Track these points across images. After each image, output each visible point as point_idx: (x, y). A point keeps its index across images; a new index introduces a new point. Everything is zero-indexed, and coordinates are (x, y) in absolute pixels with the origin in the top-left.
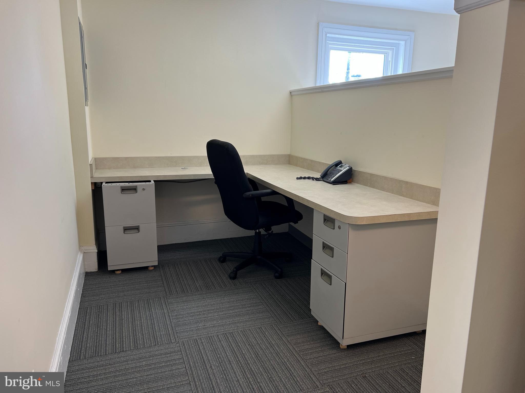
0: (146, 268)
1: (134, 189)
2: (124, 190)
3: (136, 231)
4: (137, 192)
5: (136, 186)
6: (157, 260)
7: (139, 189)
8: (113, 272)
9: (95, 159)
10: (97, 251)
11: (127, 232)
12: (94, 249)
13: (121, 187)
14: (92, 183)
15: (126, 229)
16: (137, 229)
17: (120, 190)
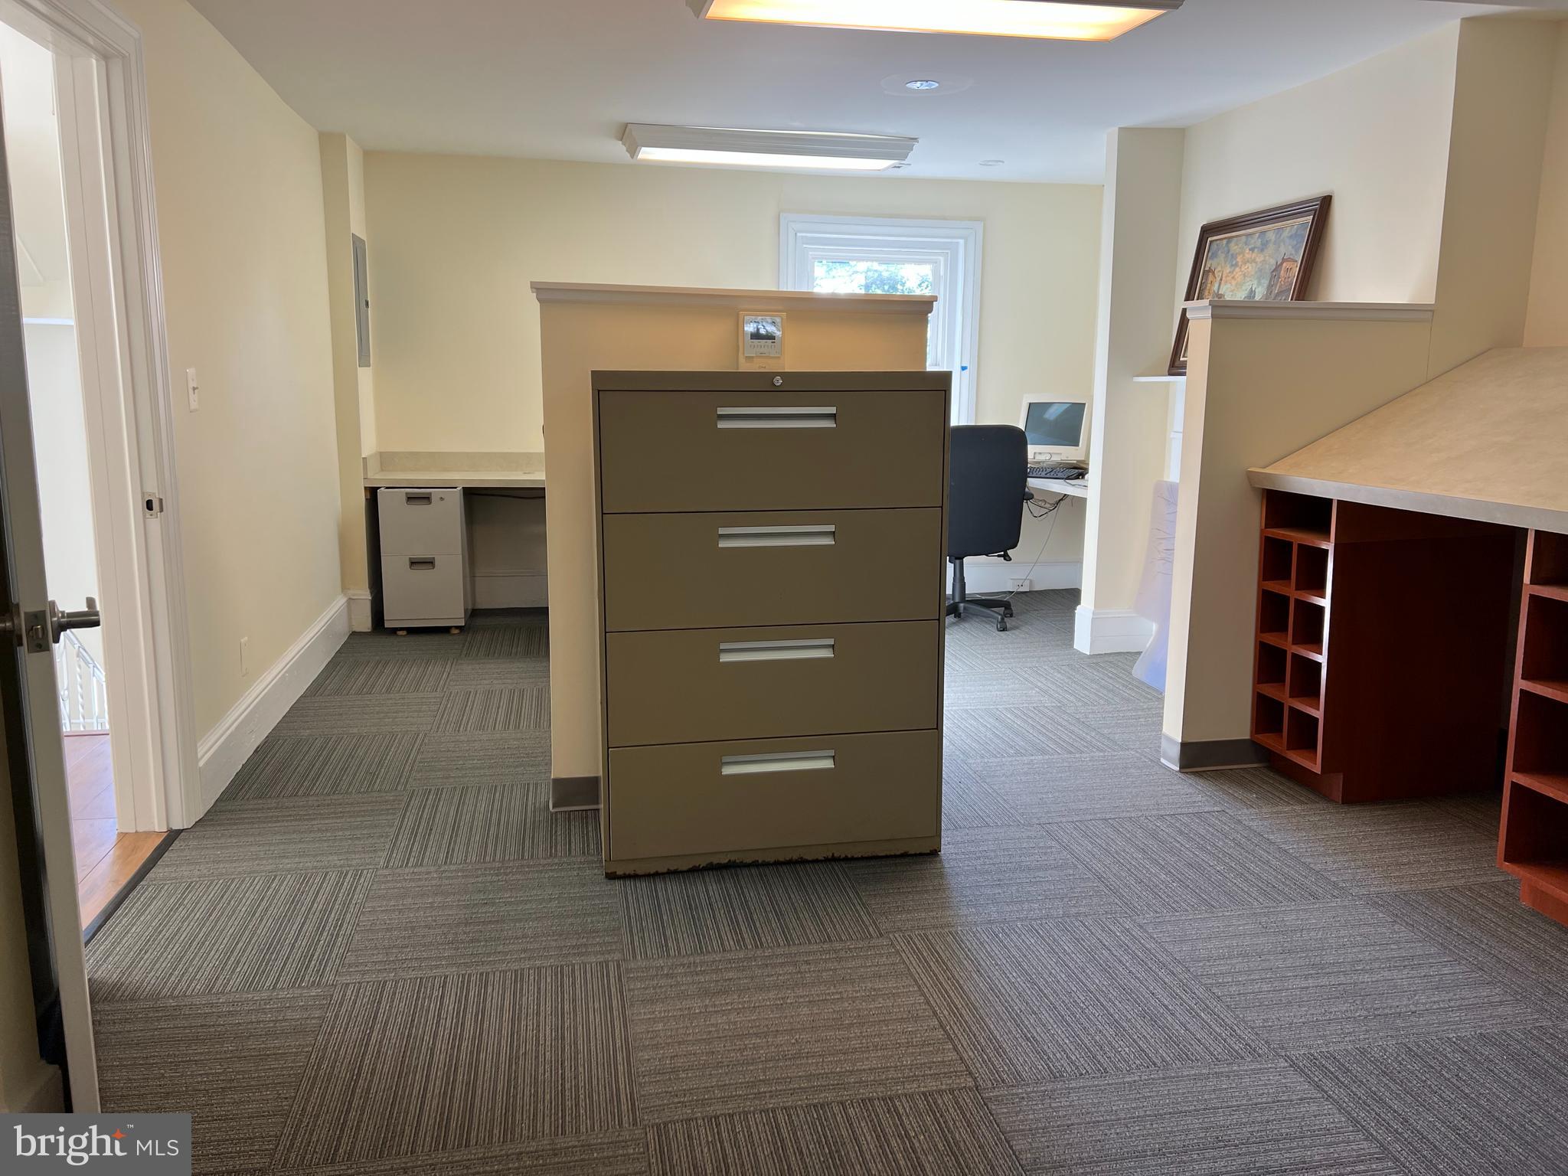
0: (445, 630)
1: (427, 499)
2: (411, 499)
3: (430, 566)
4: (430, 503)
5: (430, 493)
6: (463, 616)
7: (434, 498)
8: (394, 631)
9: (381, 453)
10: (370, 598)
11: (415, 567)
12: (365, 595)
13: (407, 493)
14: (365, 488)
15: (414, 563)
16: (429, 563)
17: (404, 499)
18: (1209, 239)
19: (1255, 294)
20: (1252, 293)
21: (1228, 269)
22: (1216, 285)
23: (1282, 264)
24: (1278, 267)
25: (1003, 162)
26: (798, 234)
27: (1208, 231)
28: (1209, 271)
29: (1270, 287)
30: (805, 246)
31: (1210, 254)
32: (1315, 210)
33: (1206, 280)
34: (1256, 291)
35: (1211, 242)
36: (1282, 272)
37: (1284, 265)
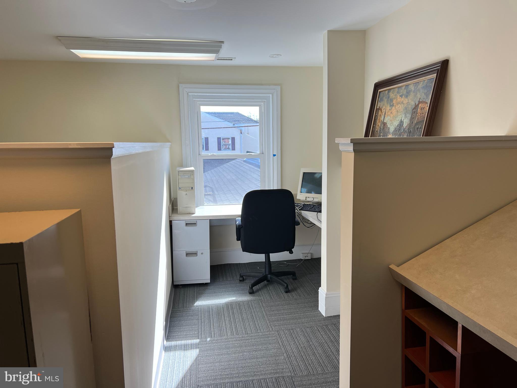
18: (379, 91)
19: (403, 123)
20: (401, 122)
21: (388, 108)
22: (383, 117)
23: (418, 104)
24: (416, 106)
25: (281, 55)
26: (189, 94)
27: (378, 86)
28: (379, 109)
29: (412, 119)
30: (194, 99)
31: (379, 99)
32: (438, 70)
33: (378, 114)
34: (404, 121)
35: (380, 92)
36: (419, 109)
37: (420, 105)
